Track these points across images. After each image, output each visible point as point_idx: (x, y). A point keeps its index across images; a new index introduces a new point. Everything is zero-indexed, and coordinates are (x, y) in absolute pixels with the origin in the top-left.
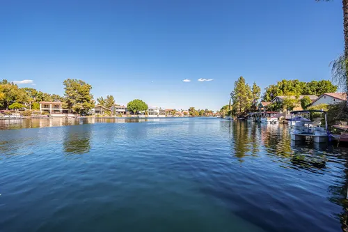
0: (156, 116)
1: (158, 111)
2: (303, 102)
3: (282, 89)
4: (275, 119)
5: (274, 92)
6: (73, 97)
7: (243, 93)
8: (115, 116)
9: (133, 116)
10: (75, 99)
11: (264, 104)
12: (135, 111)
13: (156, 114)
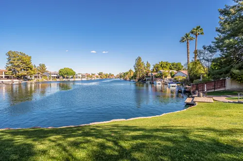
0: (80, 79)
1: (80, 76)
2: (171, 73)
3: (161, 66)
4: (160, 82)
5: (157, 67)
6: (18, 66)
7: (141, 67)
8: (51, 80)
9: (64, 80)
10: (19, 67)
11: (154, 74)
12: (66, 76)
13: (79, 78)
